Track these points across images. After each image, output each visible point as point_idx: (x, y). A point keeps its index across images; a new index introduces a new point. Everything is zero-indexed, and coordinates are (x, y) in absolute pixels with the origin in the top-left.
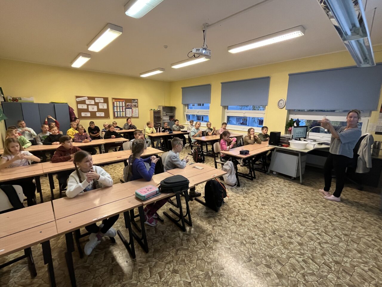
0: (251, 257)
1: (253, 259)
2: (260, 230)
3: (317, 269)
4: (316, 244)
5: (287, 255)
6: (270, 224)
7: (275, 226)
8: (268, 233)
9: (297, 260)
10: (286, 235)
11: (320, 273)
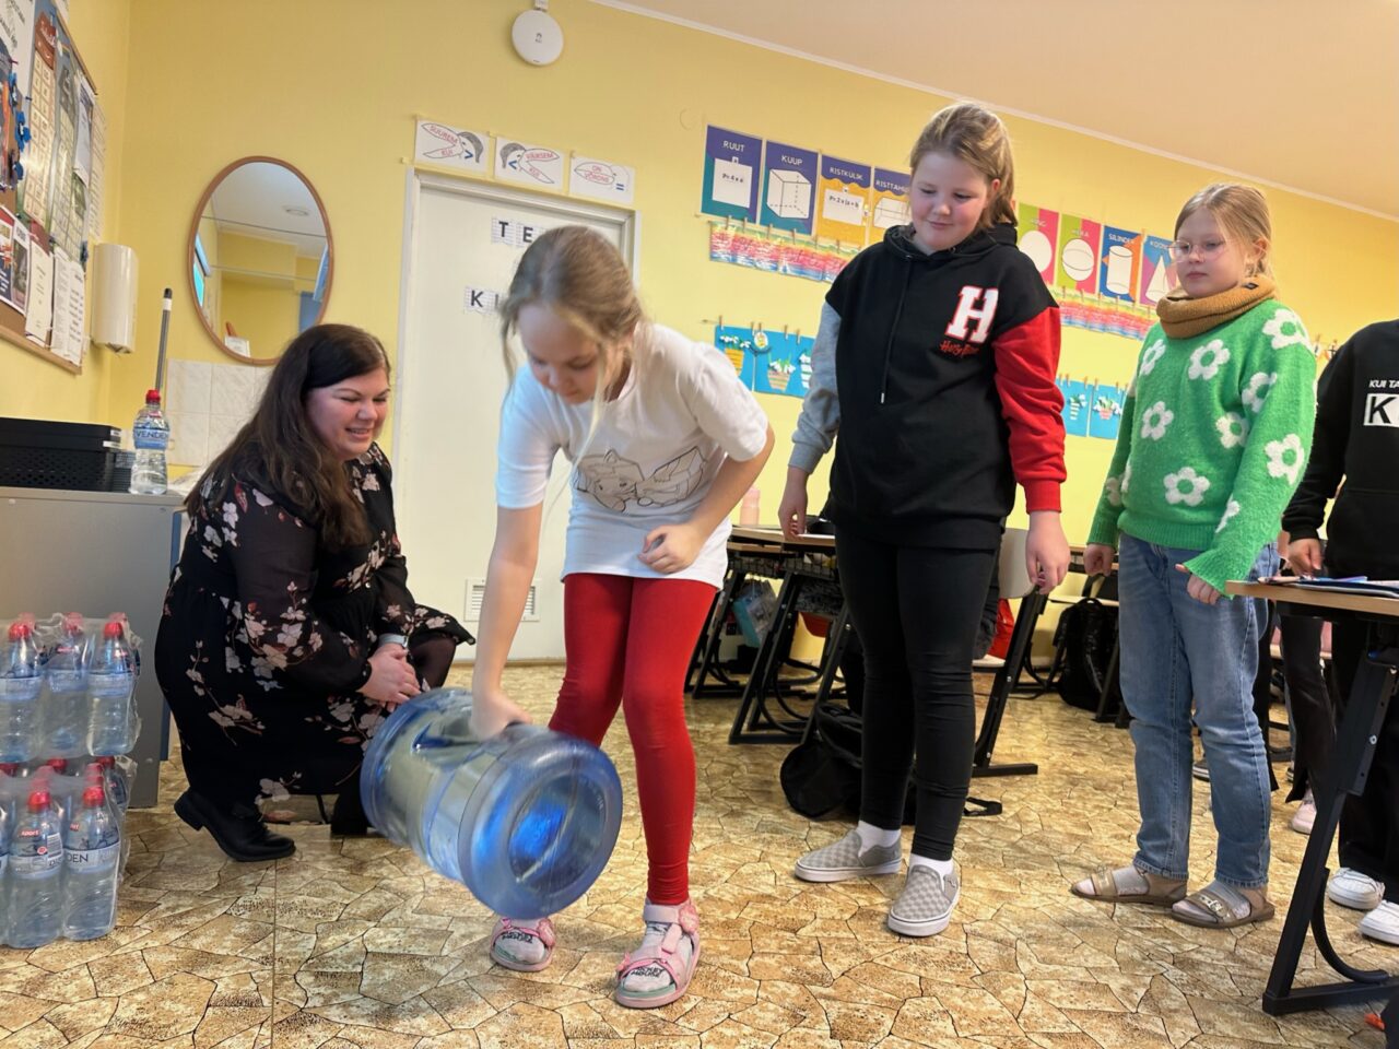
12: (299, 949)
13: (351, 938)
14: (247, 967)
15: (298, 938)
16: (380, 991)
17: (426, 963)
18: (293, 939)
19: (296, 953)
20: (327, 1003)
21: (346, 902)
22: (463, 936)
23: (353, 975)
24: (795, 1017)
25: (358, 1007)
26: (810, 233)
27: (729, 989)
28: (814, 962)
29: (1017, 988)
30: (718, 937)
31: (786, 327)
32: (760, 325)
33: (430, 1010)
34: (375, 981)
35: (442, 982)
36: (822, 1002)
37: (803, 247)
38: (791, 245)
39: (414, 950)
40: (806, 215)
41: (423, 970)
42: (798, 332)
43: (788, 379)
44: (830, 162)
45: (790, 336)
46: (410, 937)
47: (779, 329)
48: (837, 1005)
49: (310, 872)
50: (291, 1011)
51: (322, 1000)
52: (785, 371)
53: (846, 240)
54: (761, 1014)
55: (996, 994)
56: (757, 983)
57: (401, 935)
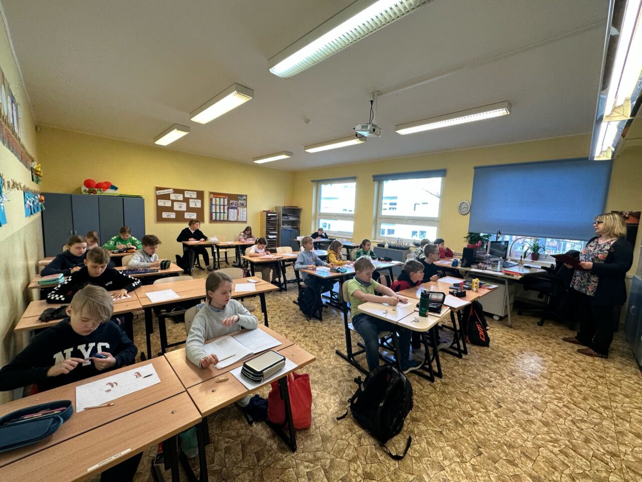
0: (480, 448)
1: (484, 450)
2: (476, 400)
3: (587, 466)
4: (568, 423)
5: (534, 444)
6: (488, 390)
7: (496, 393)
8: (490, 406)
9: (552, 452)
10: (518, 407)
11: (595, 473)
19: (617, 477)
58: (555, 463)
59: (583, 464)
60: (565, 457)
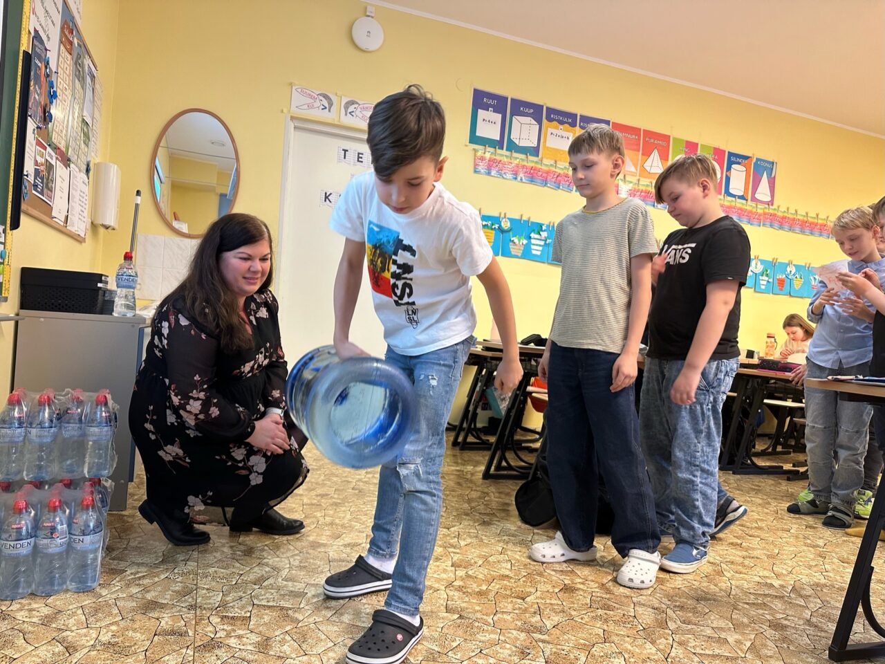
12: (211, 601)
13: (244, 595)
14: (180, 611)
15: (211, 594)
16: (261, 628)
17: (290, 612)
18: (208, 595)
19: (210, 604)
20: (228, 636)
21: (241, 572)
22: (314, 596)
23: (244, 618)
24: (523, 653)
25: (248, 638)
26: (538, 156)
27: (481, 634)
28: (535, 619)
29: (667, 639)
30: (474, 601)
31: (522, 216)
32: (505, 214)
33: (292, 642)
34: (258, 622)
35: (300, 625)
36: (540, 644)
37: (533, 165)
38: (525, 163)
39: (283, 603)
40: (535, 144)
41: (288, 616)
42: (529, 218)
43: (522, 249)
44: (551, 111)
45: (524, 221)
46: (280, 595)
47: (517, 217)
48: (550, 646)
49: (219, 553)
50: (206, 640)
51: (225, 633)
52: (521, 243)
53: (561, 161)
54: (501, 651)
55: (653, 643)
56: (499, 631)
57: (275, 594)
58: (302, 573)
59: (265, 595)
60: (293, 589)
